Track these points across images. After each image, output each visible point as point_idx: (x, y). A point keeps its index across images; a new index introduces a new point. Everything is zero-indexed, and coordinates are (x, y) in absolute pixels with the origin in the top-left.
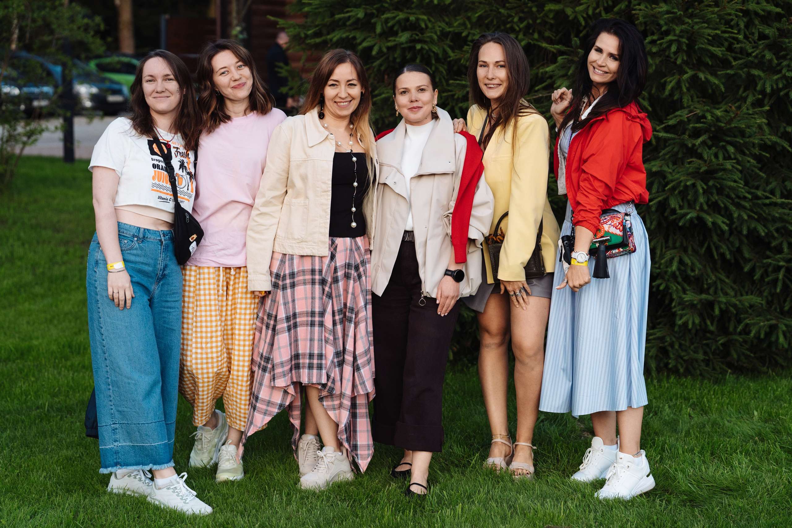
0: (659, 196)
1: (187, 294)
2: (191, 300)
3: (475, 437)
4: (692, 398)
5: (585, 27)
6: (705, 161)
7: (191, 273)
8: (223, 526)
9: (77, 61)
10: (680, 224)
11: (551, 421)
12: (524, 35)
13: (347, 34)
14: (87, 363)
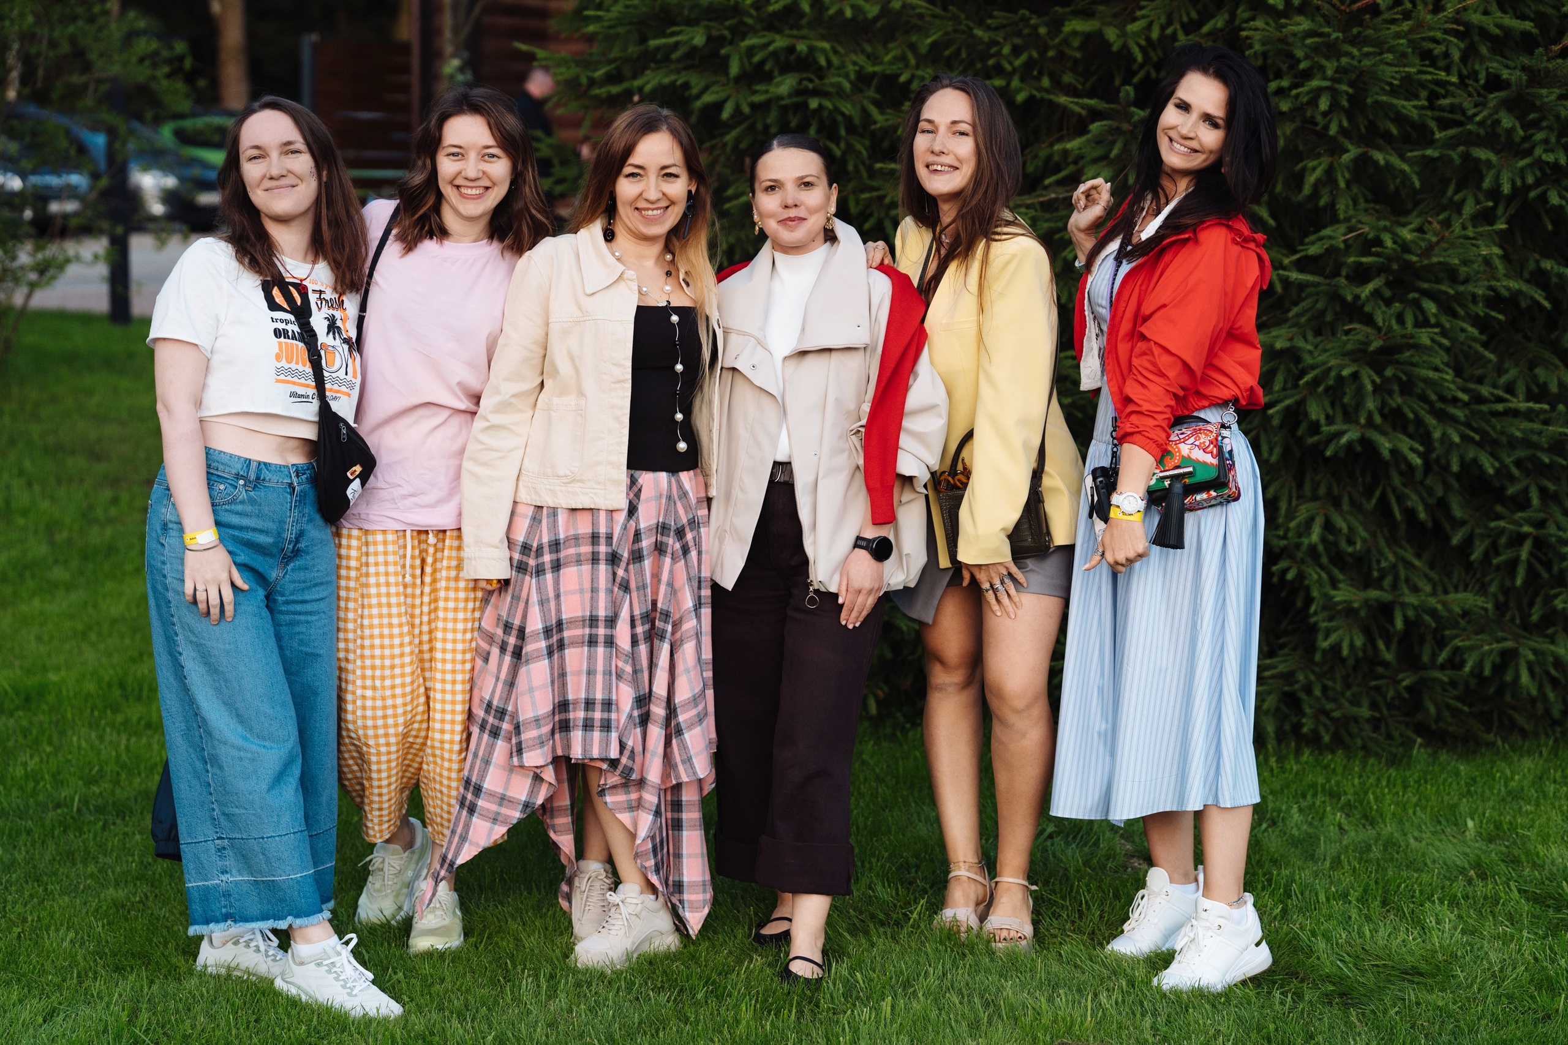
0: (1286, 398)
1: (343, 583)
2: (352, 595)
3: (918, 867)
4: (1346, 793)
5: (1142, 66)
6: (1379, 329)
7: (352, 543)
8: (424, 1039)
9: (136, 125)
10: (1328, 453)
11: (1068, 836)
12: (1022, 80)
13: (673, 77)
14: (154, 718)
